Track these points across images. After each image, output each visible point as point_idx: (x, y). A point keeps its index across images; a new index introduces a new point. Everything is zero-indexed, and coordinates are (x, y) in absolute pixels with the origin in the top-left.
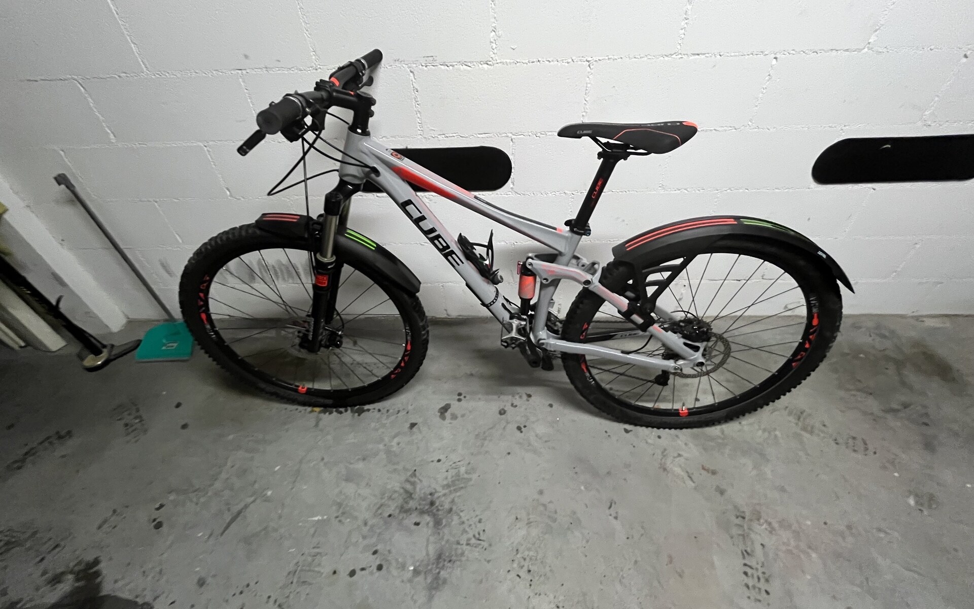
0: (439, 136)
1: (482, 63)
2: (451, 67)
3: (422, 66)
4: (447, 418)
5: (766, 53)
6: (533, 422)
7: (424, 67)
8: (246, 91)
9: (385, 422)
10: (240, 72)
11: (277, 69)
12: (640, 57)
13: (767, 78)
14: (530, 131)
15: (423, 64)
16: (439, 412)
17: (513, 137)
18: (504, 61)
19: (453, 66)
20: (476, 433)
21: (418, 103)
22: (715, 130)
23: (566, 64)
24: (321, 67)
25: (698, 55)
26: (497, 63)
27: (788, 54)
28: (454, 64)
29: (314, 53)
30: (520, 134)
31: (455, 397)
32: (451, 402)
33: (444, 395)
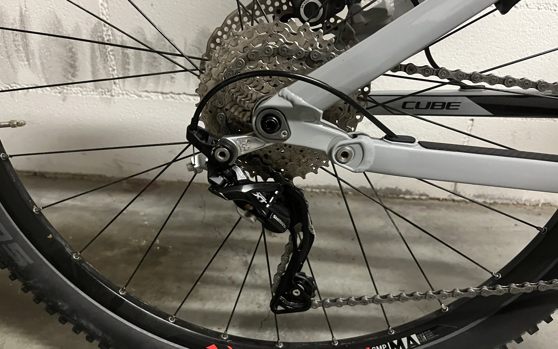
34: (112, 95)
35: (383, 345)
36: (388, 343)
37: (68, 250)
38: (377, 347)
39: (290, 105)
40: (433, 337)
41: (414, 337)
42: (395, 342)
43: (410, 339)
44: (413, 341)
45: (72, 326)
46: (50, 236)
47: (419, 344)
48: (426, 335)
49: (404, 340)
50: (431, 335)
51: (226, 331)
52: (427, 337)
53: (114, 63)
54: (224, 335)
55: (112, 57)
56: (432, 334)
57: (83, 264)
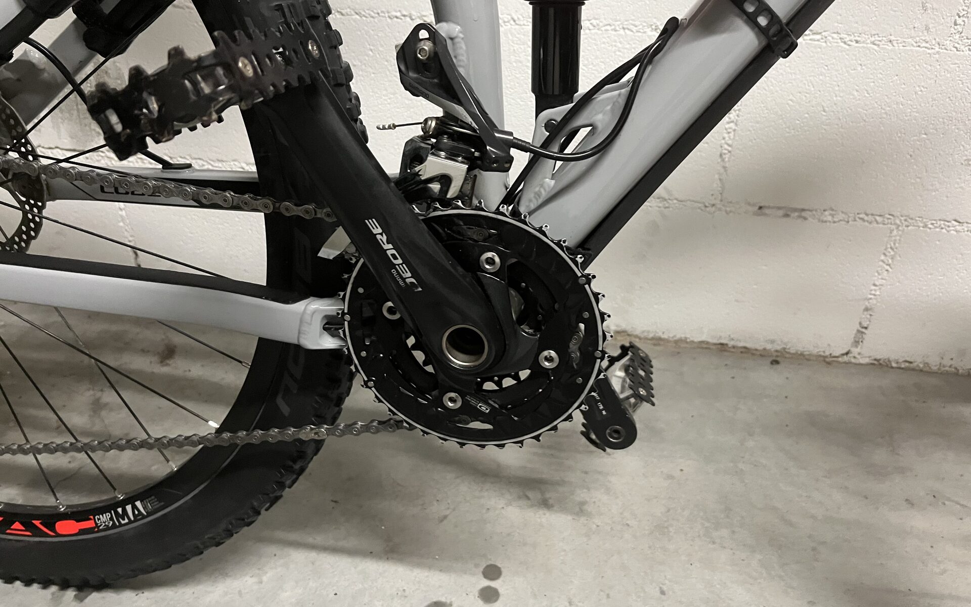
31: (473, 579)
32: (453, 599)
33: (430, 567)
35: (107, 514)
36: (112, 512)
38: (101, 516)
40: (158, 506)
41: (138, 504)
42: (120, 510)
43: (134, 507)
44: (138, 510)
47: (145, 514)
48: (151, 502)
49: (129, 508)
50: (157, 505)
52: (152, 505)
56: (156, 502)
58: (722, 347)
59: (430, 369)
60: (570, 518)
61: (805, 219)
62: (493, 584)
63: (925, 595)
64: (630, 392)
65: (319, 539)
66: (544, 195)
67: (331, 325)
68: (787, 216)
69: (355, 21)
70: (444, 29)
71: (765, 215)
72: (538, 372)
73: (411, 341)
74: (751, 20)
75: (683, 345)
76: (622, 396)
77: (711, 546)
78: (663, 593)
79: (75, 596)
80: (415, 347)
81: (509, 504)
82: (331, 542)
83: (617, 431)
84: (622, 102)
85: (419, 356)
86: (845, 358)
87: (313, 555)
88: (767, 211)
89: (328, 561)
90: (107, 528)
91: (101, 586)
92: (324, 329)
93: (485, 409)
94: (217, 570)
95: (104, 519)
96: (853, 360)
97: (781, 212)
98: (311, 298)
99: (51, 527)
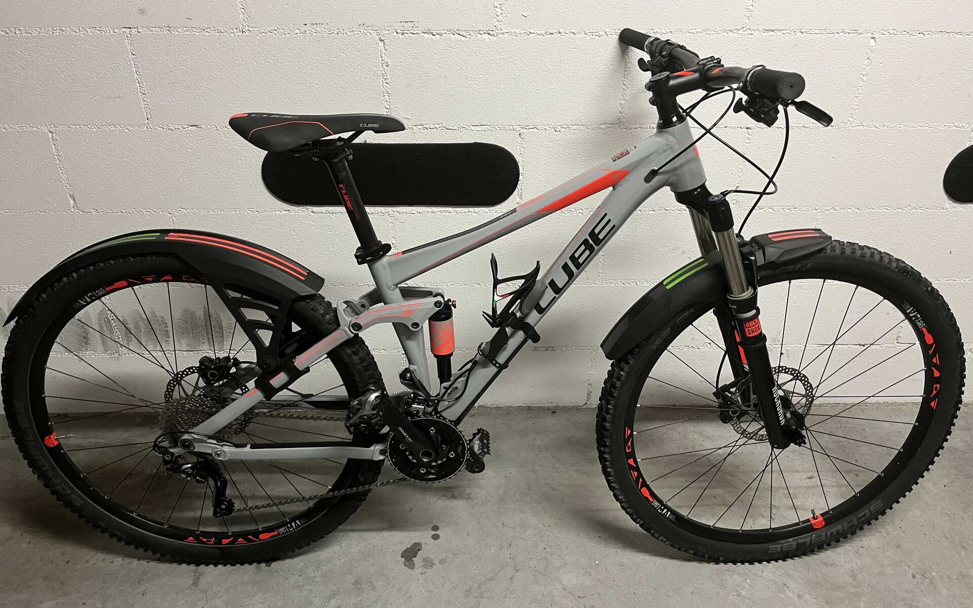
0: (414, 128)
1: (481, 32)
2: (437, 36)
3: (397, 33)
4: (416, 566)
5: (860, 31)
6: (558, 568)
7: (400, 35)
8: (131, 56)
9: (312, 574)
10: (127, 31)
11: (185, 29)
12: (696, 32)
13: (866, 62)
14: (546, 123)
15: (398, 32)
16: (402, 557)
17: (522, 131)
18: (512, 31)
19: (440, 35)
20: (467, 587)
21: (387, 81)
22: (804, 126)
23: (597, 37)
24: (251, 29)
25: (773, 31)
26: (503, 33)
27: (888, 34)
28: (443, 32)
29: (243, 10)
30: (532, 127)
31: (428, 532)
32: (422, 540)
33: (410, 530)
34: (119, 355)
35: (283, 528)
36: (286, 526)
37: (102, 494)
38: (280, 529)
39: (192, 438)
41: (297, 521)
42: (289, 525)
43: (295, 523)
44: (297, 524)
45: (108, 535)
46: (92, 488)
47: (301, 525)
48: (302, 520)
49: (293, 524)
50: (306, 521)
51: (199, 528)
53: (118, 333)
54: (198, 531)
55: (117, 330)
56: (305, 519)
57: (112, 501)
58: (529, 408)
59: (414, 461)
60: (464, 501)
61: (555, 350)
62: (436, 532)
63: (602, 510)
64: (480, 451)
65: (360, 527)
66: (445, 407)
67: (382, 452)
68: (548, 350)
69: (341, 288)
70: (412, 367)
71: (537, 350)
72: (448, 458)
73: (407, 453)
74: (495, 365)
75: (511, 409)
76: (477, 453)
77: (523, 504)
78: (504, 525)
79: (266, 565)
80: (409, 455)
81: (438, 499)
82: (365, 527)
83: (478, 467)
84: (465, 382)
85: (410, 458)
86: (585, 406)
87: (360, 533)
88: (537, 349)
89: (367, 535)
90: (284, 533)
91: (275, 559)
92: (380, 453)
93: (433, 471)
94: (322, 547)
95: (282, 530)
96: (589, 407)
97: (544, 349)
98: (375, 445)
99: (258, 538)
